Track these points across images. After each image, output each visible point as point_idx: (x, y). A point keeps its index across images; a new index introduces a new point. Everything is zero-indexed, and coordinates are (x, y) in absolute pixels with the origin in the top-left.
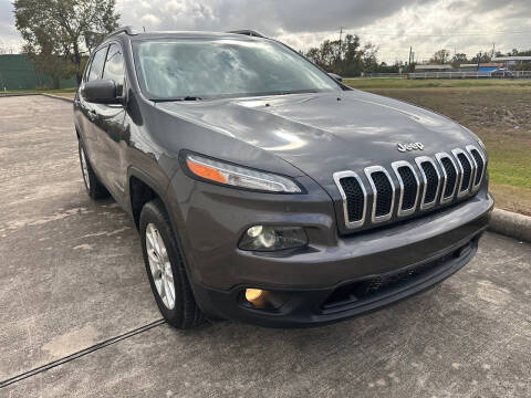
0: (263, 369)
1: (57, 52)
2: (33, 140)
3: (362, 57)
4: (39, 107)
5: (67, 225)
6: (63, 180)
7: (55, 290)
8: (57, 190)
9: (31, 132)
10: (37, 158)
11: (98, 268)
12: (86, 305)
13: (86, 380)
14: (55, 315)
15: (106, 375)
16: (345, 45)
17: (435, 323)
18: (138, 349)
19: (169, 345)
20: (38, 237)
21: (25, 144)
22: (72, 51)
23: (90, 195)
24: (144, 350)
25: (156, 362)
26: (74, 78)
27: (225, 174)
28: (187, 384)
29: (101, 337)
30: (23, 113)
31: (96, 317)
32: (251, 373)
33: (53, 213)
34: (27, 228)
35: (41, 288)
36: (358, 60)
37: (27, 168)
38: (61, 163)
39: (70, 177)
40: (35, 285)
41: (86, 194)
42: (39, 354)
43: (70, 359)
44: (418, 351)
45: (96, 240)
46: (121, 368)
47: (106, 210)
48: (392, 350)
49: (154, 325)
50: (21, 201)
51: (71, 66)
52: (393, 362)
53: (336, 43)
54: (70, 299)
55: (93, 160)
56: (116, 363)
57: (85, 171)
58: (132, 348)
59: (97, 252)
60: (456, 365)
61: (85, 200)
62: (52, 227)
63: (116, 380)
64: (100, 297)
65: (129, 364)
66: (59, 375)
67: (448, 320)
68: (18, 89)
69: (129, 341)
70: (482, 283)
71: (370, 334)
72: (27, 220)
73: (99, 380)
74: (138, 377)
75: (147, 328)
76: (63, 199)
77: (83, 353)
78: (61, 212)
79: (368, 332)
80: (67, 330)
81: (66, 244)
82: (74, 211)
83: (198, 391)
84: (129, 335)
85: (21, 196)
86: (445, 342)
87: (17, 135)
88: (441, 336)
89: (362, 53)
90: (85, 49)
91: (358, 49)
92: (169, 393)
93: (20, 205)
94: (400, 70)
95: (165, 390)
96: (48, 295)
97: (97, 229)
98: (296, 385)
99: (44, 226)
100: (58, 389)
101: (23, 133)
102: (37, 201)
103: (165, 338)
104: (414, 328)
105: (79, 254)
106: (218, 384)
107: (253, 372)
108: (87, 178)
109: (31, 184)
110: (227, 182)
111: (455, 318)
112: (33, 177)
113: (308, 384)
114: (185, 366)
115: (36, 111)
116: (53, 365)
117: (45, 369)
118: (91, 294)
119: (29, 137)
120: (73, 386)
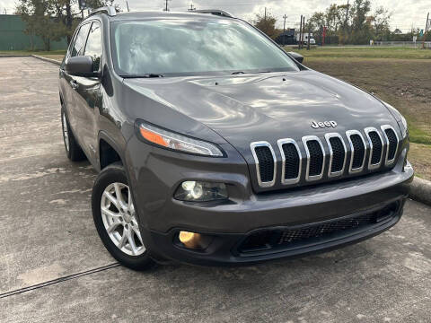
0: (193, 305)
1: (50, 14)
2: (21, 103)
3: (373, 23)
4: (29, 70)
5: (46, 183)
6: (46, 142)
7: (31, 235)
8: (40, 150)
9: (20, 94)
10: (23, 120)
11: (70, 219)
12: (55, 248)
13: (50, 302)
14: (29, 254)
15: (66, 300)
16: (353, 10)
17: (355, 283)
18: (94, 284)
19: (120, 282)
20: (19, 191)
21: (14, 106)
22: (64, 12)
23: (69, 157)
24: (99, 285)
25: (106, 294)
26: (64, 40)
27: (167, 140)
28: (129, 311)
29: (65, 273)
30: (12, 75)
31: (63, 258)
32: (182, 307)
33: (34, 171)
34: (10, 183)
35: (20, 233)
36: (367, 27)
37: (14, 130)
38: (46, 126)
39: (52, 140)
40: (15, 230)
41: (66, 155)
42: (15, 281)
43: (38, 287)
44: (331, 303)
45: (70, 196)
46: (78, 296)
47: (82, 171)
48: (309, 300)
49: (110, 267)
50: (7, 159)
51: (62, 28)
52: (306, 309)
53: (343, 7)
54: (43, 242)
55: (73, 125)
56: (75, 292)
57: (66, 134)
58: (89, 282)
59: (70, 206)
60: (360, 316)
61: (64, 161)
62: (32, 184)
63: (74, 304)
64: (68, 242)
65: (85, 294)
66: (30, 298)
67: (368, 282)
68: (9, 50)
69: (87, 277)
70: (413, 254)
71: (293, 287)
72: (11, 176)
73: (60, 303)
74: (91, 304)
75: (104, 269)
76: (44, 159)
77: (49, 283)
78: (42, 171)
79: (291, 285)
80: (38, 266)
81: (44, 198)
82: (53, 170)
83: (137, 316)
84: (88, 273)
85: (7, 155)
86: (357, 299)
87: (6, 97)
88: (356, 293)
89: (372, 19)
90: (78, 11)
91: (368, 15)
92: (114, 316)
93: (5, 163)
94: (415, 38)
95: (111, 314)
96: (24, 239)
97: (72, 187)
98: (217, 319)
99: (26, 182)
100: (28, 306)
101: (12, 96)
102: (21, 160)
103: (117, 277)
104: (334, 286)
105: (54, 208)
106: (154, 313)
107: (185, 306)
108: (67, 140)
109: (17, 144)
110: (168, 146)
111: (375, 281)
112: (19, 138)
113: (228, 319)
114: (130, 298)
115: (26, 74)
116: (25, 290)
117: (19, 292)
118: (61, 240)
119: (17, 100)
120: (40, 306)
